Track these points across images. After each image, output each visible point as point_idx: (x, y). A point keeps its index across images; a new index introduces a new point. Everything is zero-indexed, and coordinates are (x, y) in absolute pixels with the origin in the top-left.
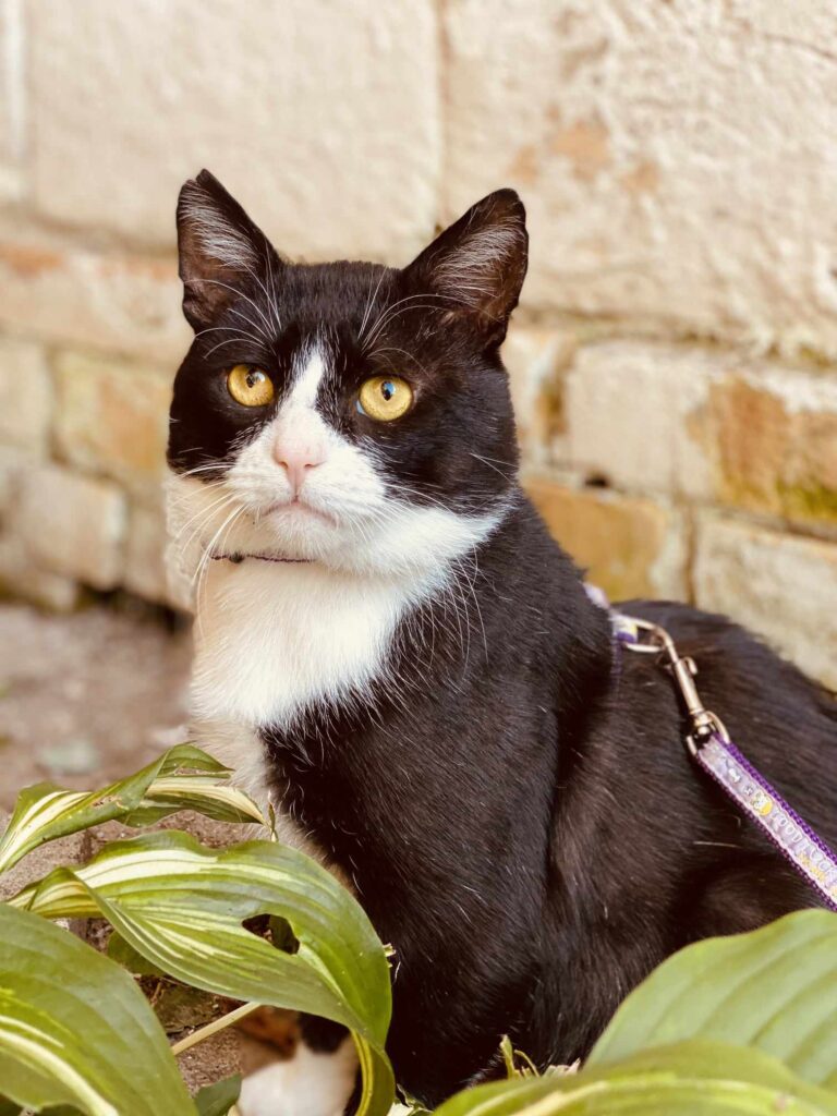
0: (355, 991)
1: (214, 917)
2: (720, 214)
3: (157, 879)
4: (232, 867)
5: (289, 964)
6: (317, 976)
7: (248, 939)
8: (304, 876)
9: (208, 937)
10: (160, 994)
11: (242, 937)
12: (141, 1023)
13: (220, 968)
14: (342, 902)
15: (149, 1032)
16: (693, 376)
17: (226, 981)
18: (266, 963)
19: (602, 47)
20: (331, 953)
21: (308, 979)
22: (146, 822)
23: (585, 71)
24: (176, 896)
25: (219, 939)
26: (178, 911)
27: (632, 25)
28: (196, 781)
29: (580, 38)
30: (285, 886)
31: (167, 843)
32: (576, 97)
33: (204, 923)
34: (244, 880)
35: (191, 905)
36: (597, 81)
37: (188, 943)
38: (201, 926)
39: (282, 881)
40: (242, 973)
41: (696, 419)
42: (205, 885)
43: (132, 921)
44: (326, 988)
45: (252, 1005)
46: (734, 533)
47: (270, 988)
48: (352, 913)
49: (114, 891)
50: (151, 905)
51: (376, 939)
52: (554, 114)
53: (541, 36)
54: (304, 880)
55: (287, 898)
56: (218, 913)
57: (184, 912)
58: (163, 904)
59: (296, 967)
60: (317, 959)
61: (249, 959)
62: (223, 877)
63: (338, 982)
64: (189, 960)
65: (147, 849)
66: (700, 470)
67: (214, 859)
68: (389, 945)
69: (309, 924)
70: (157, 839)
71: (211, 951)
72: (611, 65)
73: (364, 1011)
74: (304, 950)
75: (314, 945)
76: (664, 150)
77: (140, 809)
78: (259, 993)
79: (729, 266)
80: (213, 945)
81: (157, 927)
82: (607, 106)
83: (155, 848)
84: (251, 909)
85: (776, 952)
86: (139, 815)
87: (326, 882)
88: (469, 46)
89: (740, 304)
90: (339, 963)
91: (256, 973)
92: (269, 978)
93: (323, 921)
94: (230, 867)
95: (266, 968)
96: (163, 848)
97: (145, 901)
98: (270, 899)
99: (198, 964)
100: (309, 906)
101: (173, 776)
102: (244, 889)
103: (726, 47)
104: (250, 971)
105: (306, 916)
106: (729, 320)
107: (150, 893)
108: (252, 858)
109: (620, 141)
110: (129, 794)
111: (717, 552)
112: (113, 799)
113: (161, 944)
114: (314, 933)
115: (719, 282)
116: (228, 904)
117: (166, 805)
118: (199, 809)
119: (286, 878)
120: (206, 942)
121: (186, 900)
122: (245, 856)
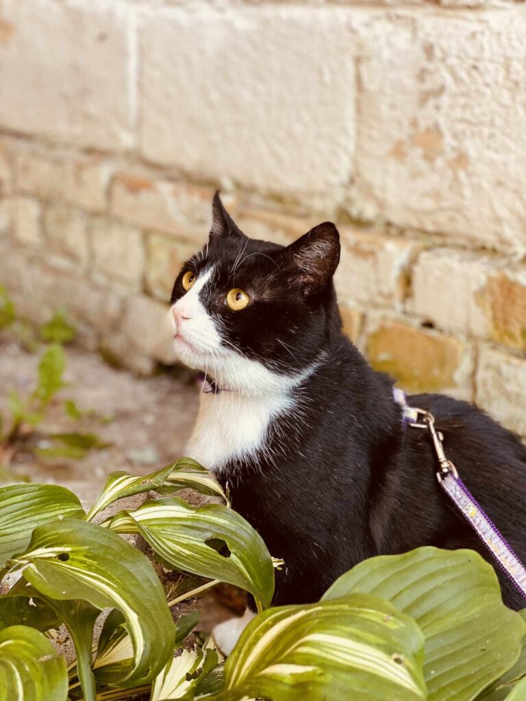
0: (257, 578)
1: (192, 538)
2: (500, 183)
3: (172, 519)
4: (202, 516)
5: (224, 562)
6: (237, 568)
7: (207, 549)
8: (235, 522)
9: (187, 546)
10: (181, 580)
11: (203, 548)
12: (152, 580)
13: (190, 560)
14: (253, 535)
15: (155, 585)
16: (479, 272)
17: (193, 566)
18: (213, 560)
19: (441, 90)
20: (246, 558)
21: (232, 569)
22: (168, 493)
23: (431, 103)
24: (175, 527)
25: (192, 548)
26: (175, 534)
27: (457, 80)
28: (192, 474)
29: (429, 85)
30: (225, 526)
31: (173, 503)
32: (427, 116)
33: (187, 540)
34: (209, 523)
35: (181, 532)
36: (438, 108)
37: (178, 548)
38: (185, 542)
39: (224, 524)
40: (201, 563)
41: (480, 294)
42: (189, 523)
43: (153, 536)
44: (241, 573)
46: (498, 357)
47: (213, 571)
48: (257, 541)
49: (147, 523)
50: (163, 530)
51: (268, 554)
52: (414, 124)
53: (410, 82)
54: (235, 524)
55: (226, 532)
56: (194, 536)
57: (179, 535)
58: (169, 530)
59: (227, 563)
60: (239, 561)
61: (205, 557)
62: (198, 520)
63: (249, 572)
64: (178, 556)
65: (164, 505)
66: (481, 322)
67: (194, 512)
68: (282, 559)
69: (235, 544)
70: (168, 500)
71: (188, 552)
72: (445, 99)
73: (261, 587)
74: (233, 556)
75: (238, 554)
76: (471, 147)
77: (164, 486)
79: (504, 213)
80: (190, 550)
81: (165, 540)
82: (442, 121)
83: (167, 505)
84: (209, 535)
86: (165, 489)
87: (245, 525)
88: (371, 85)
89: (508, 233)
90: (250, 564)
91: (208, 564)
92: (214, 567)
93: (243, 543)
94: (201, 516)
95: (212, 562)
96: (170, 505)
97: (161, 529)
98: (218, 532)
99: (182, 558)
100: (237, 536)
101: (181, 472)
102: (206, 526)
103: (506, 96)
104: (205, 563)
105: (235, 541)
106: (503, 241)
107: (164, 525)
108: (212, 512)
109: (449, 141)
110: (159, 479)
111: (488, 367)
112: (151, 481)
113: (165, 548)
114: (238, 549)
115: (498, 220)
116: (199, 533)
117: (178, 485)
118: (193, 488)
119: (227, 522)
120: (186, 548)
121: (179, 529)
122: (208, 511)
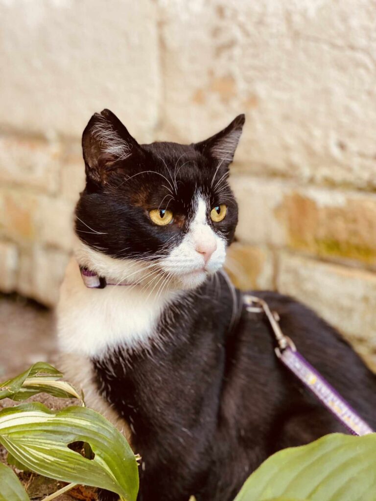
0: (121, 476)
1: (54, 443)
2: (286, 118)
3: (27, 425)
4: (63, 419)
5: (89, 465)
6: (103, 470)
7: (70, 453)
8: (98, 423)
9: (51, 452)
10: (32, 479)
11: (67, 452)
12: (18, 494)
13: (56, 466)
14: (115, 435)
15: (22, 498)
16: (276, 191)
17: (59, 473)
18: (79, 464)
19: (231, 44)
20: (110, 459)
21: (99, 471)
22: (23, 399)
23: (225, 55)
24: (36, 433)
25: (56, 453)
26: (37, 440)
27: (247, 34)
28: (46, 379)
29: (224, 39)
30: (88, 428)
31: (32, 408)
32: (221, 66)
33: (49, 446)
34: (68, 425)
35: (43, 437)
36: (231, 58)
37: (41, 455)
38: (48, 447)
39: (87, 425)
40: (67, 469)
41: (278, 210)
42: (50, 428)
43: (14, 445)
44: (108, 475)
45: (73, 485)
46: (295, 262)
47: (81, 476)
48: (120, 440)
49: (7, 432)
50: (24, 437)
51: (132, 452)
52: (211, 73)
54: (97, 425)
55: (89, 433)
56: (56, 441)
57: (40, 441)
58: (30, 437)
59: (92, 466)
60: (103, 462)
61: (70, 462)
62: (58, 424)
63: (113, 473)
64: (42, 463)
65: (22, 411)
66: (279, 233)
67: (54, 416)
69: (98, 445)
70: (27, 406)
71: (52, 459)
72: (237, 52)
73: (126, 486)
74: (97, 458)
75: (102, 455)
76: (261, 89)
77: (20, 392)
78: (75, 478)
79: (291, 141)
80: (54, 456)
81: (27, 448)
82: (236, 70)
83: (26, 411)
84: (71, 439)
85: (319, 454)
86: (20, 395)
87: (107, 425)
88: (173, 42)
89: (297, 158)
90: (114, 463)
91: (74, 469)
92: (81, 471)
93: (106, 444)
94: (62, 419)
95: (78, 466)
96: (29, 411)
97: (21, 436)
98: (80, 434)
99: (46, 465)
100: (100, 437)
101: (35, 377)
102: (69, 429)
103: (288, 44)
104: (71, 468)
105: (98, 442)
106: (292, 166)
107: (24, 432)
108: (73, 414)
109: (241, 86)
110: (14, 386)
111: (289, 271)
112: (7, 388)
113: (28, 456)
114: (102, 450)
116: (61, 437)
117: (32, 390)
118: (48, 392)
119: (89, 424)
120: (50, 455)
121: (40, 435)
122: (69, 414)
